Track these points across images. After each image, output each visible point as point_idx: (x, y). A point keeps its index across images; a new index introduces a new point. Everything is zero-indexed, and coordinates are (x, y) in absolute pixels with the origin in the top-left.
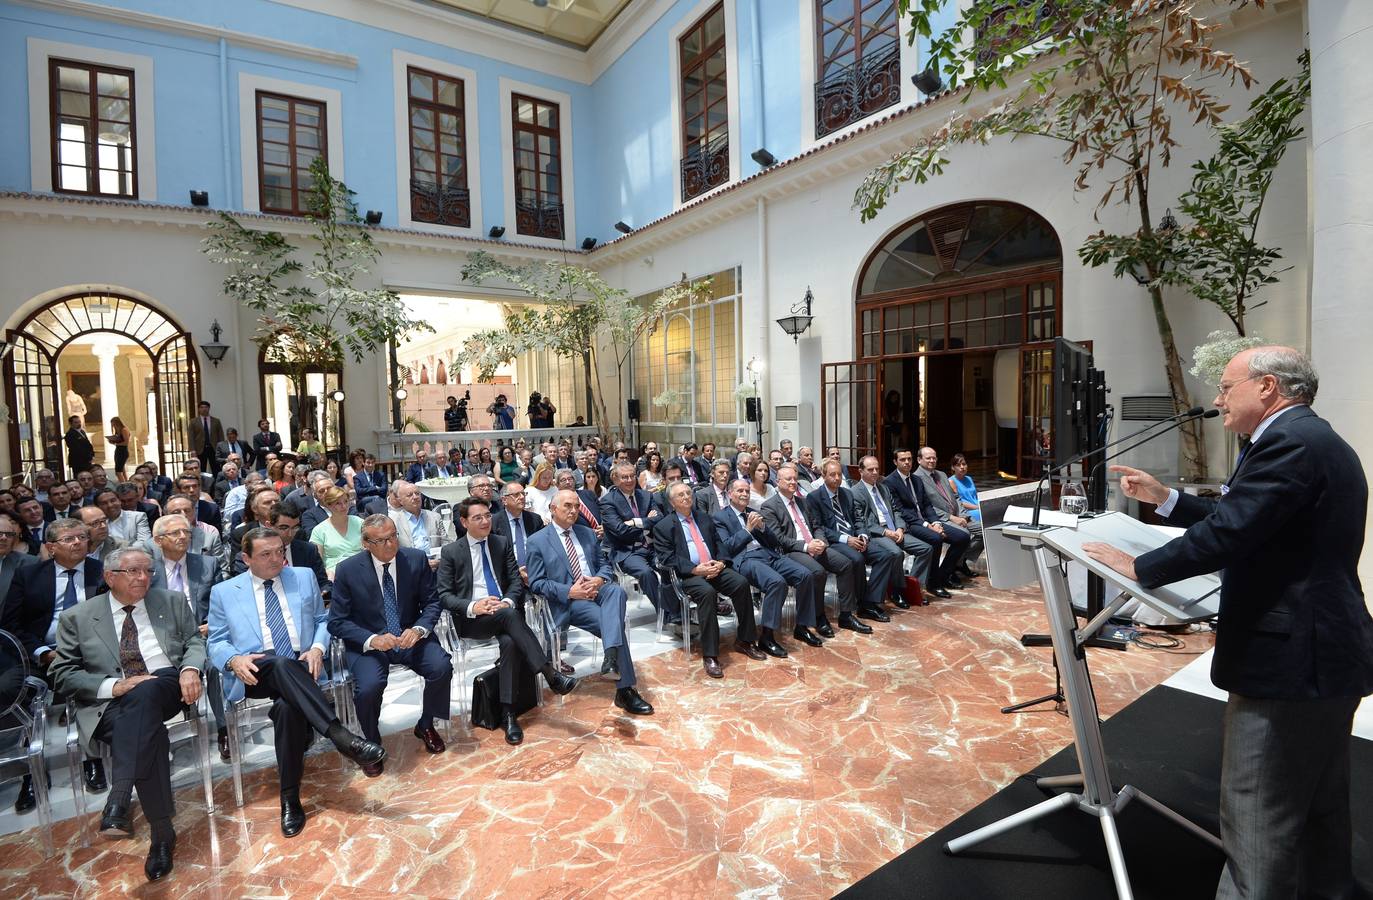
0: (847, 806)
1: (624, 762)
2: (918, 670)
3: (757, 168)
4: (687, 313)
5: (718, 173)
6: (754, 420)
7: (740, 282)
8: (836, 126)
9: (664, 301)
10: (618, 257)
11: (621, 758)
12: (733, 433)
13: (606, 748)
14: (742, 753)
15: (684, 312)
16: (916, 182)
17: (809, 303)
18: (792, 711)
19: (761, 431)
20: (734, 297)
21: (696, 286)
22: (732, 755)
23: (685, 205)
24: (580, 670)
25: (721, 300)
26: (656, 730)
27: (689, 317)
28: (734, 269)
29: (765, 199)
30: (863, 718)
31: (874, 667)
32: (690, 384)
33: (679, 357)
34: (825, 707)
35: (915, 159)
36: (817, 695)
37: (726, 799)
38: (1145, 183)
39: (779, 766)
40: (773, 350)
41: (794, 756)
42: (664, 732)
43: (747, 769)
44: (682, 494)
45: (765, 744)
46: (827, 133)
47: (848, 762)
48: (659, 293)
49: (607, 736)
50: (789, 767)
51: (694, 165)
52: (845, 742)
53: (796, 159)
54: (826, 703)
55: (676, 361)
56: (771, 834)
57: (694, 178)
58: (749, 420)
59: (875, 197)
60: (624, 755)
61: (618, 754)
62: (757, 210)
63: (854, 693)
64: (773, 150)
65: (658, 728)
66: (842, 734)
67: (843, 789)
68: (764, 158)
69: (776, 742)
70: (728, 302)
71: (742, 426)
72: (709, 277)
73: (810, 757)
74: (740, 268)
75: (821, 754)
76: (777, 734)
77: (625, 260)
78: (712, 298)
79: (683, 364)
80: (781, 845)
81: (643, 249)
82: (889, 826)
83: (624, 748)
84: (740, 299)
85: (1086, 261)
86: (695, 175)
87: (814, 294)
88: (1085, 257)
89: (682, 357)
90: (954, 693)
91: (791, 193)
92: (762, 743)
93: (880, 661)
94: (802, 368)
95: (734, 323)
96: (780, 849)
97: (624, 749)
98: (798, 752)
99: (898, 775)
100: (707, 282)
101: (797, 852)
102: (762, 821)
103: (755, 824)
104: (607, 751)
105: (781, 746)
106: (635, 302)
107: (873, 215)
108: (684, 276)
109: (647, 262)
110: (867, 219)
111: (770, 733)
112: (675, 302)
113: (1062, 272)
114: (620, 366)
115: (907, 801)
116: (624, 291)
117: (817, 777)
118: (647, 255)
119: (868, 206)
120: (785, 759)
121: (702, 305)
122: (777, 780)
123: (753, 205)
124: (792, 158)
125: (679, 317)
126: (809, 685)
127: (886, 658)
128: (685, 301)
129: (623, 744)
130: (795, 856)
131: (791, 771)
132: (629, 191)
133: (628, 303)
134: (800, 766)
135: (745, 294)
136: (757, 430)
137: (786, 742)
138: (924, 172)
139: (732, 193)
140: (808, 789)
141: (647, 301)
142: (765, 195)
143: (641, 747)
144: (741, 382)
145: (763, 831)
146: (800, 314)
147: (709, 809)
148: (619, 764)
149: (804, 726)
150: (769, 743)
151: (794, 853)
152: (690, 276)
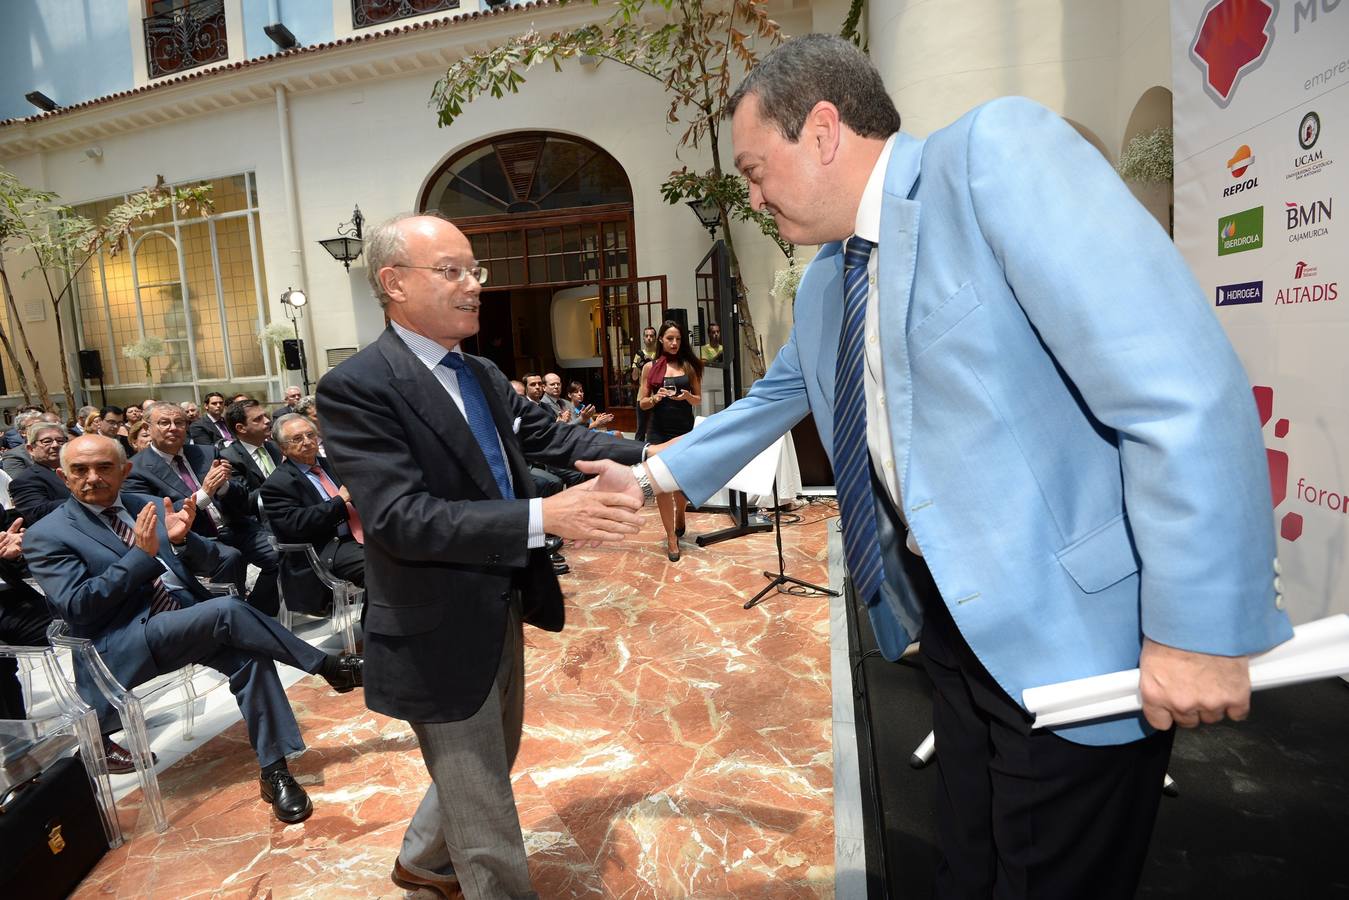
0: (716, 771)
1: (365, 873)
2: (637, 595)
3: (272, 48)
4: (170, 230)
5: (209, 46)
6: (297, 367)
7: (254, 193)
8: (379, 18)
9: (129, 211)
10: (34, 144)
11: (352, 867)
12: (261, 389)
13: (312, 864)
14: (538, 766)
15: (164, 229)
16: (492, 95)
17: (359, 225)
18: (551, 685)
19: (307, 380)
20: (248, 212)
21: (186, 193)
22: (527, 776)
23: (152, 83)
24: (166, 751)
25: (225, 215)
26: (381, 795)
27: (174, 236)
28: (243, 176)
29: (286, 90)
30: (633, 663)
31: (594, 605)
32: (184, 328)
33: (161, 291)
34: (585, 666)
35: (511, 55)
36: (563, 655)
37: (572, 843)
38: (716, 128)
39: (598, 761)
40: (311, 282)
41: (604, 740)
42: (397, 791)
43: (563, 786)
44: (298, 438)
45: (557, 741)
46: (368, 24)
47: (667, 718)
48: (119, 201)
49: (299, 842)
50: (611, 757)
51: (168, 30)
52: (642, 695)
53: (331, 45)
54: (581, 661)
55: (156, 296)
56: (673, 858)
57: (168, 47)
58: (289, 368)
59: (451, 99)
60: (355, 860)
61: (344, 864)
62: (276, 102)
63: (601, 639)
64: (294, 28)
65: (382, 788)
66: (632, 690)
67: (692, 753)
68: (281, 35)
69: (569, 733)
70: (237, 219)
71: (274, 379)
72: (203, 183)
73: (623, 732)
74: (252, 175)
75: (630, 722)
76: (559, 722)
77: (48, 150)
78: (212, 210)
79: (168, 303)
80: (699, 866)
81: (82, 137)
82: (778, 771)
83: (347, 847)
84: (256, 215)
85: (666, 197)
86: (171, 44)
87: (364, 214)
88: (667, 192)
89: (165, 291)
90: (690, 605)
91: (321, 88)
92: (551, 742)
93: (595, 598)
94: (355, 303)
95: (249, 245)
96: (702, 874)
97: (349, 850)
98: (603, 733)
99: (726, 708)
100: (203, 188)
101: (723, 862)
102: (646, 847)
103: (641, 856)
104: (318, 869)
105: (577, 734)
106: (75, 211)
107: (448, 121)
108: (161, 180)
109: (91, 155)
110: (443, 124)
111: (549, 724)
112: (151, 213)
113: (632, 212)
114: (56, 304)
115: (763, 731)
116: (53, 194)
117: (652, 752)
118: (93, 144)
119: (443, 108)
120: (595, 748)
121: (193, 221)
122: (613, 779)
123: (267, 95)
124: (326, 43)
125: (156, 237)
126: (544, 648)
127: (598, 592)
128: (164, 214)
129: (340, 841)
130: (728, 870)
131: (617, 761)
132: (46, 48)
133: (60, 213)
134: (622, 748)
135: (262, 208)
136: (302, 380)
137: (578, 726)
138: (501, 86)
139: (237, 73)
140: (657, 772)
141: (97, 211)
142: (286, 83)
143: (376, 833)
144: (267, 320)
145: (661, 859)
146: (349, 236)
147: (564, 872)
148: (360, 880)
149: (578, 697)
150: (559, 737)
151: (723, 867)
152: (171, 181)
